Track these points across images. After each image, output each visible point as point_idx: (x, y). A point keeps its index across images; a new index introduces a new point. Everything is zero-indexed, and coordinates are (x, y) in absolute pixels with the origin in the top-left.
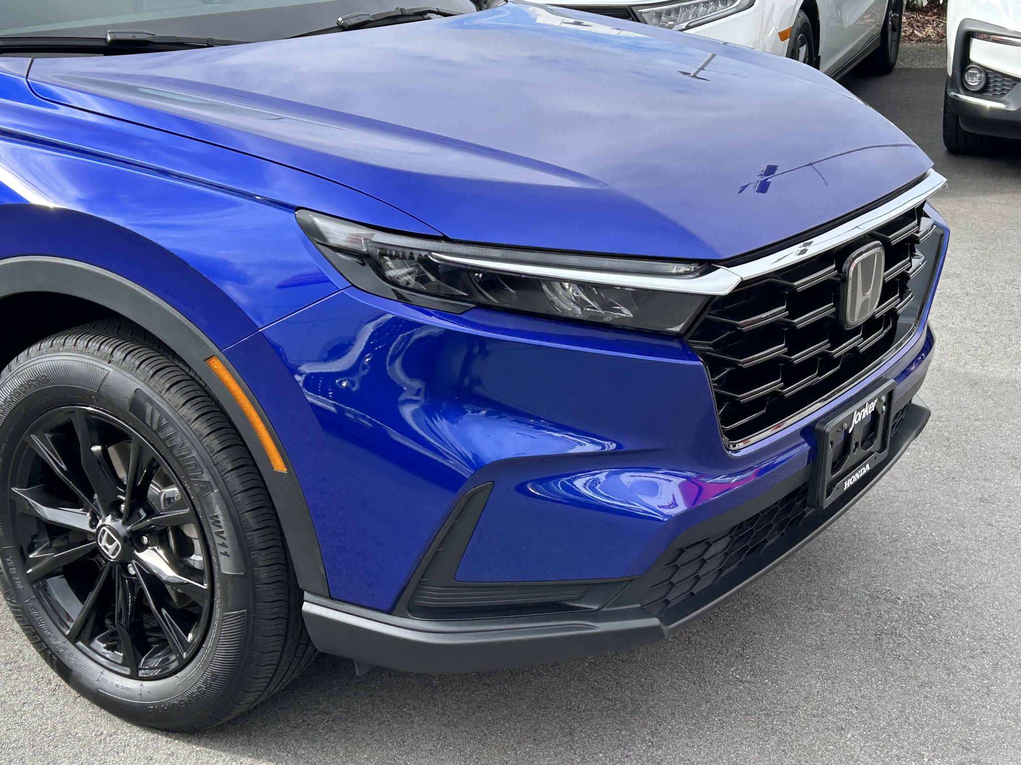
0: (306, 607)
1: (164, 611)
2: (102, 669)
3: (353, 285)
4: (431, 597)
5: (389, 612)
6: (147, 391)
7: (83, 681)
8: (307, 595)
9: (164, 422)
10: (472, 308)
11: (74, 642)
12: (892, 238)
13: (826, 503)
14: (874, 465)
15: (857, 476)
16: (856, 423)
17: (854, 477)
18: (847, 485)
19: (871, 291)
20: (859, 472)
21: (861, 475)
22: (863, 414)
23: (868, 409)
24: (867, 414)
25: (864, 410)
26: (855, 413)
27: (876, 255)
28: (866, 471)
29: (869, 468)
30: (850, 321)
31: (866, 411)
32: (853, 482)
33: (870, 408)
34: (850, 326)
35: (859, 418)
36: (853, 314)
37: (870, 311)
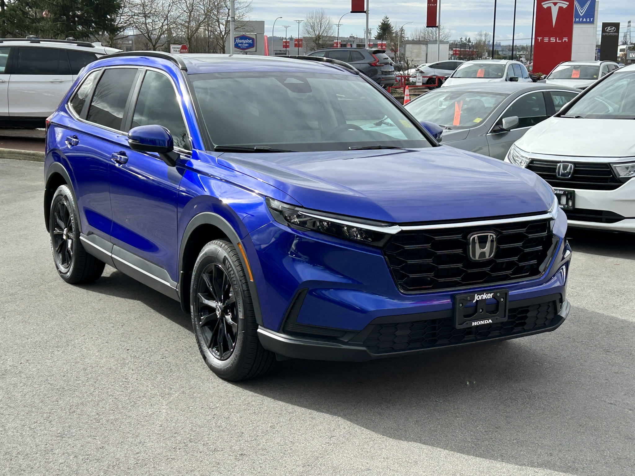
0: (259, 330)
1: (229, 335)
2: (214, 357)
3: (275, 221)
4: (290, 328)
5: (278, 332)
6: (227, 256)
7: (209, 361)
8: (259, 327)
9: (230, 266)
10: (309, 231)
11: (209, 348)
12: (505, 232)
13: (458, 327)
14: (496, 322)
15: (482, 322)
16: (478, 299)
17: (479, 322)
18: (474, 324)
19: (487, 249)
20: (484, 321)
21: (485, 323)
22: (482, 297)
23: (487, 296)
24: (486, 298)
25: (483, 295)
26: (476, 295)
27: (489, 236)
28: (489, 322)
29: (491, 322)
30: (473, 258)
31: (484, 296)
32: (479, 324)
33: (488, 296)
34: (474, 260)
35: (480, 297)
36: (474, 256)
37: (487, 257)
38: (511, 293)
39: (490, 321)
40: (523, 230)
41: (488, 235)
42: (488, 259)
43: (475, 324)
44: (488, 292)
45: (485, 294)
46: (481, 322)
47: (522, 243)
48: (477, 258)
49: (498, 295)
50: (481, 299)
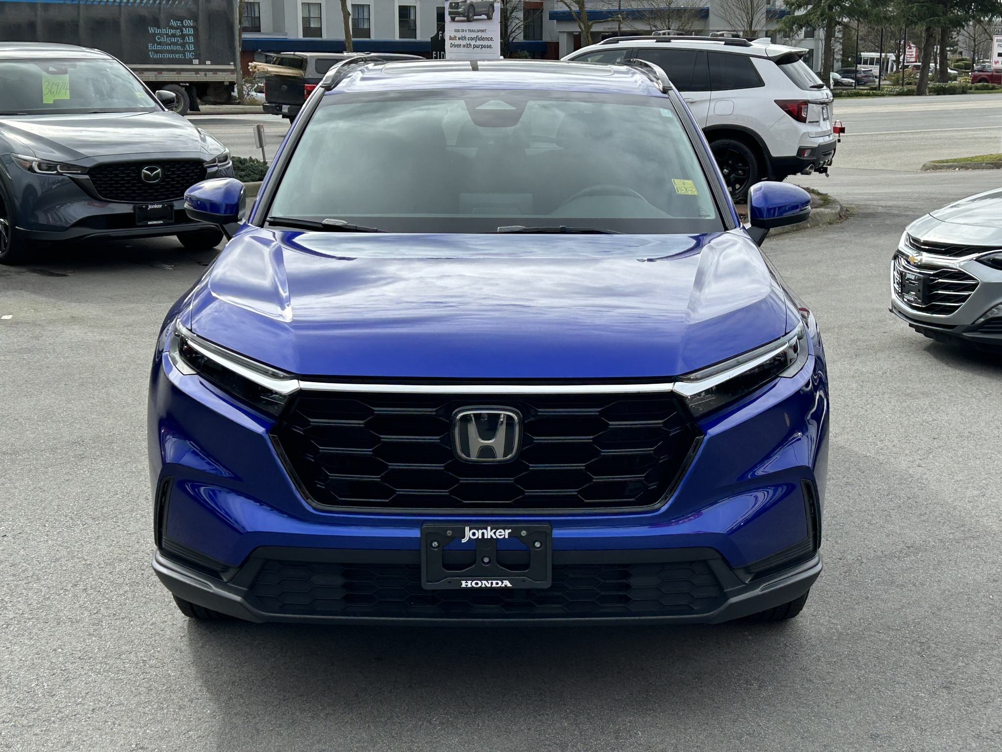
12: (542, 411)
13: (427, 586)
14: (522, 586)
15: (486, 584)
16: (472, 537)
17: (479, 582)
18: (467, 584)
19: (497, 442)
20: (490, 582)
21: (494, 585)
22: (483, 534)
23: (495, 533)
24: (494, 537)
25: (484, 531)
26: (467, 529)
27: (502, 416)
28: (503, 585)
29: (509, 585)
30: (464, 456)
31: (489, 534)
32: (479, 586)
33: (497, 533)
34: (466, 460)
35: (479, 534)
36: (467, 452)
37: (500, 457)
38: (557, 533)
39: (507, 583)
40: (594, 411)
41: (500, 415)
42: (500, 461)
43: (469, 586)
44: (503, 525)
45: (489, 528)
46: (484, 582)
47: (592, 437)
48: (474, 457)
49: (524, 533)
50: (480, 537)
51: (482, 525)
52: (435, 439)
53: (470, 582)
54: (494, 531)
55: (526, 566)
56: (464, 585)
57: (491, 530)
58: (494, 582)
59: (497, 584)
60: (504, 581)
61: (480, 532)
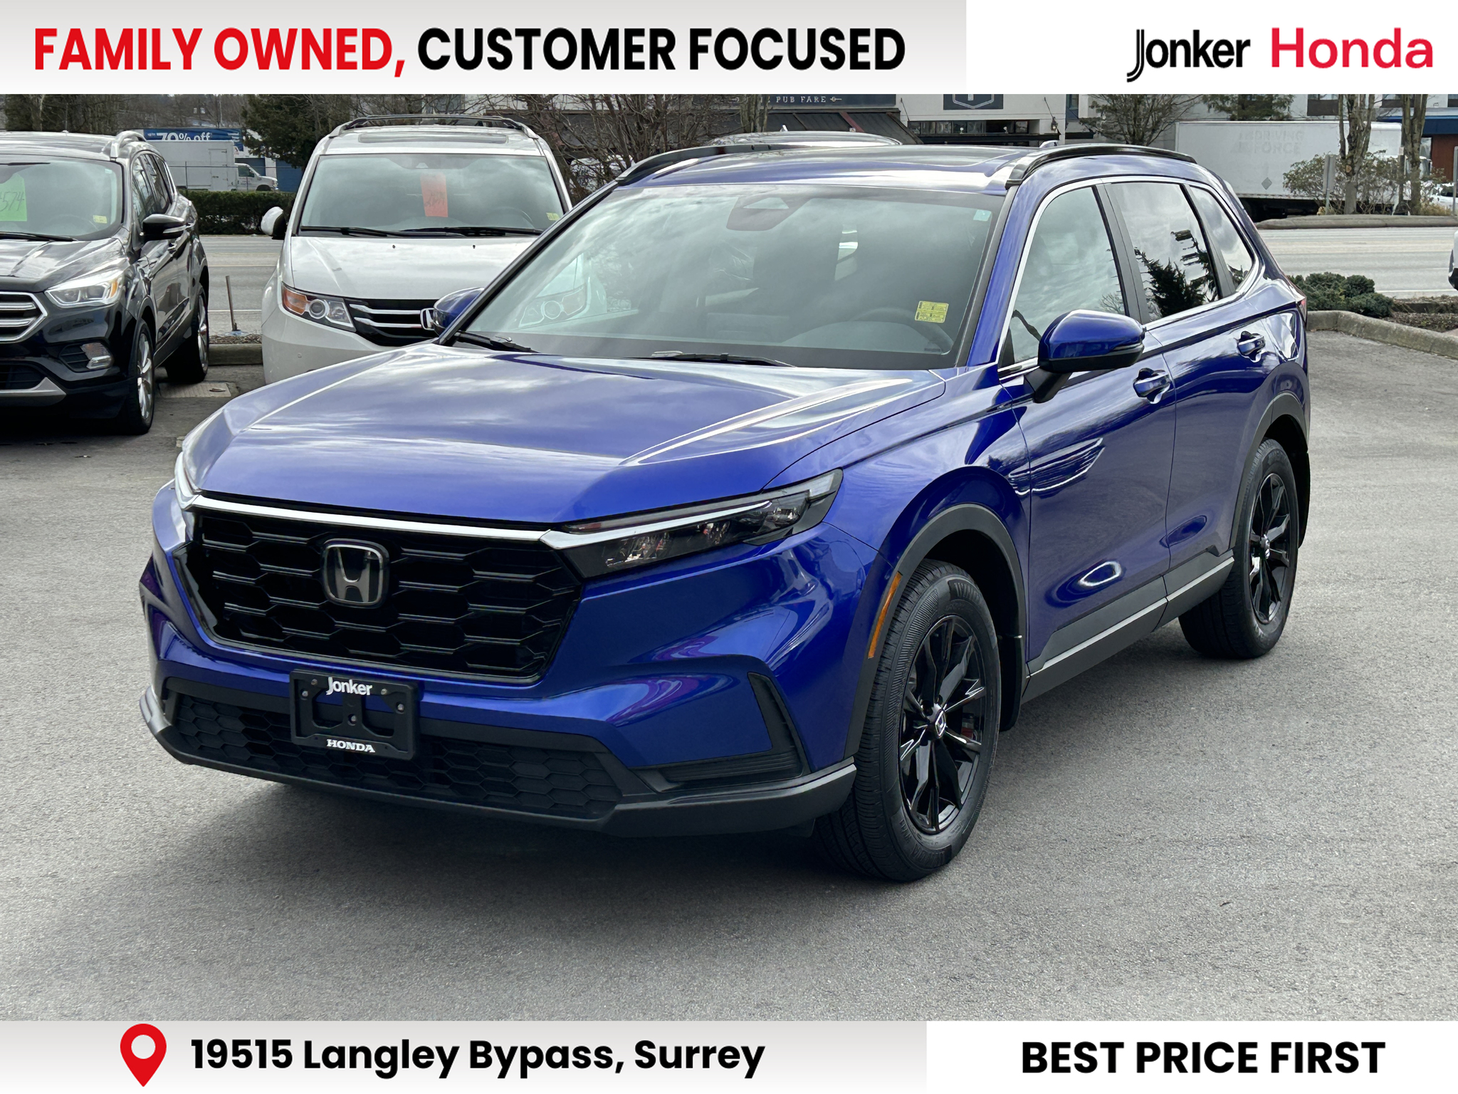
13: (296, 740)
14: (385, 754)
15: (350, 746)
16: (337, 690)
17: (344, 743)
18: (332, 743)
19: (363, 583)
20: (354, 744)
21: (358, 749)
22: (346, 687)
23: (356, 688)
24: (356, 693)
25: (346, 684)
26: (330, 679)
27: (369, 553)
28: (366, 750)
29: (372, 751)
30: (332, 596)
31: (351, 688)
32: (343, 747)
33: (359, 689)
34: (334, 601)
35: (341, 688)
36: (335, 591)
37: (366, 600)
38: (428, 698)
39: (370, 749)
40: (460, 557)
41: (367, 552)
42: (366, 606)
43: (335, 746)
44: (359, 678)
45: (351, 681)
46: (349, 743)
47: (459, 587)
48: (341, 598)
49: (384, 691)
50: (343, 691)
51: (342, 675)
52: (306, 573)
53: (335, 742)
54: (355, 685)
55: (389, 732)
56: (329, 745)
57: (353, 684)
58: (358, 745)
59: (361, 747)
60: (368, 746)
61: (343, 684)
